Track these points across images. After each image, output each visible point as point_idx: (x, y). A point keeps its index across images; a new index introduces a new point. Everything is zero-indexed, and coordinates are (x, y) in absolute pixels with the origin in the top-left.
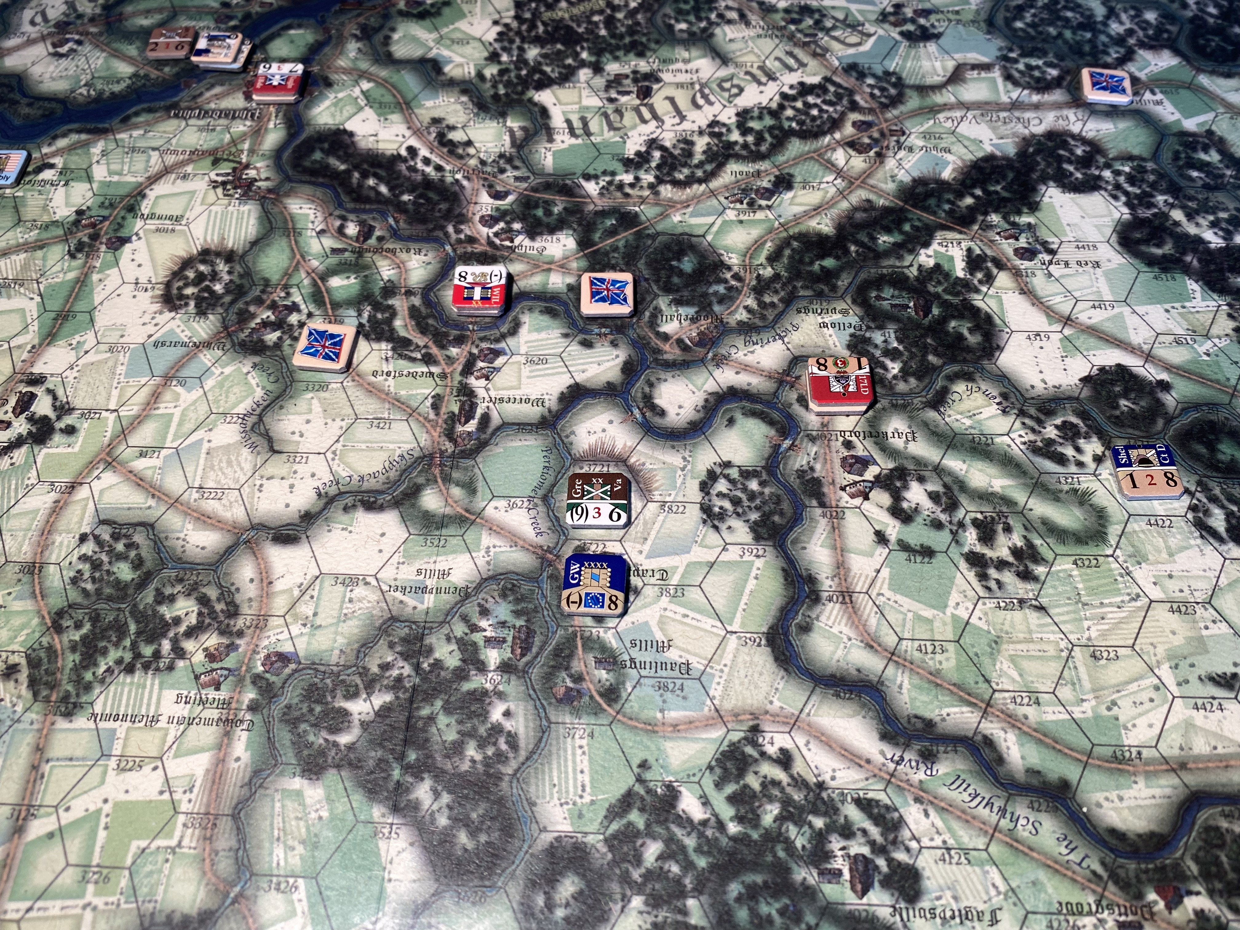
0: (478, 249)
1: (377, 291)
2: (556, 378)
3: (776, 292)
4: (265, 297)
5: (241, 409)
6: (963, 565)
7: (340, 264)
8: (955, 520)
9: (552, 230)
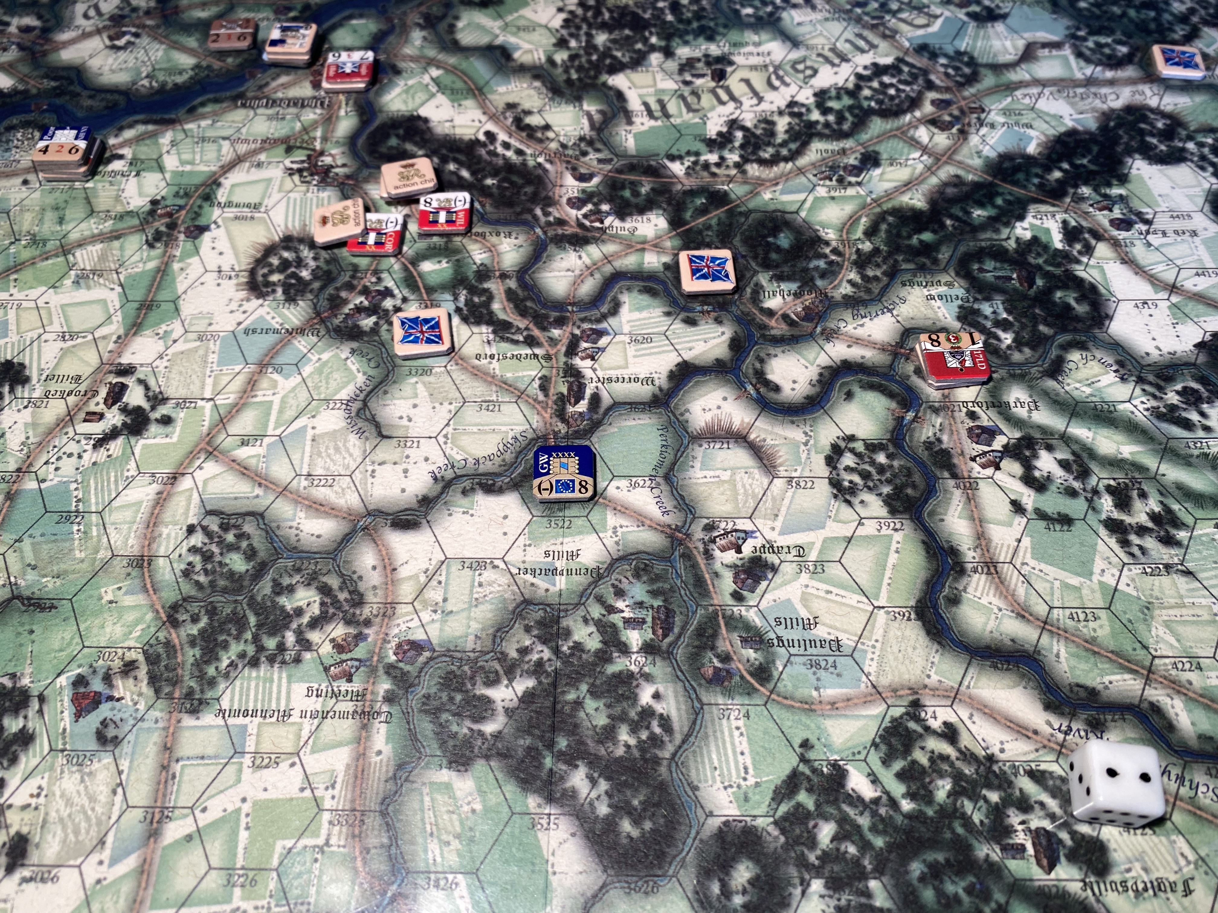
0: (569, 231)
1: (471, 275)
2: (663, 356)
3: (878, 266)
4: (355, 282)
5: (345, 394)
6: (1103, 532)
7: (429, 248)
8: (1089, 487)
9: (642, 210)
